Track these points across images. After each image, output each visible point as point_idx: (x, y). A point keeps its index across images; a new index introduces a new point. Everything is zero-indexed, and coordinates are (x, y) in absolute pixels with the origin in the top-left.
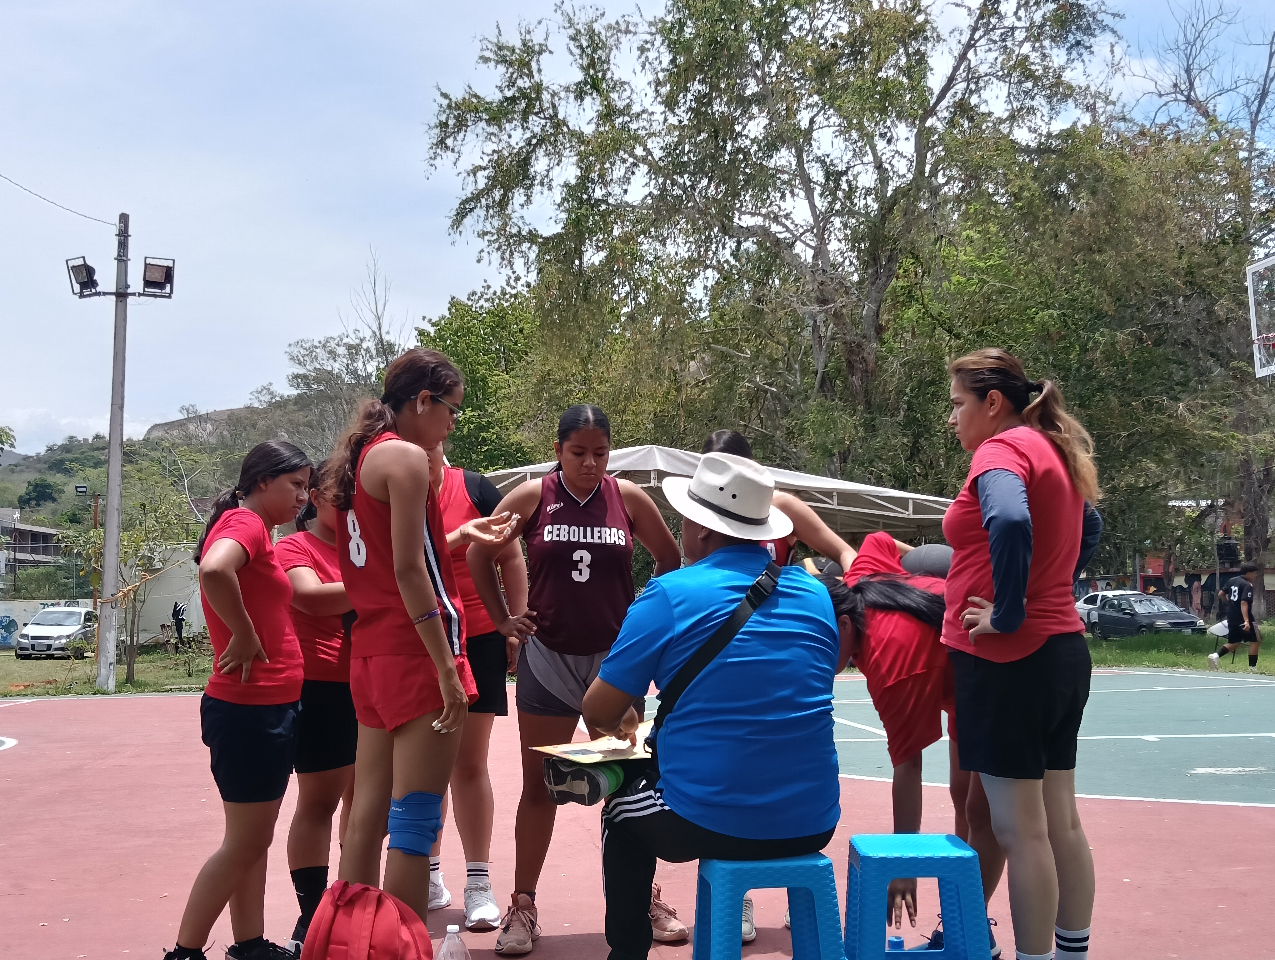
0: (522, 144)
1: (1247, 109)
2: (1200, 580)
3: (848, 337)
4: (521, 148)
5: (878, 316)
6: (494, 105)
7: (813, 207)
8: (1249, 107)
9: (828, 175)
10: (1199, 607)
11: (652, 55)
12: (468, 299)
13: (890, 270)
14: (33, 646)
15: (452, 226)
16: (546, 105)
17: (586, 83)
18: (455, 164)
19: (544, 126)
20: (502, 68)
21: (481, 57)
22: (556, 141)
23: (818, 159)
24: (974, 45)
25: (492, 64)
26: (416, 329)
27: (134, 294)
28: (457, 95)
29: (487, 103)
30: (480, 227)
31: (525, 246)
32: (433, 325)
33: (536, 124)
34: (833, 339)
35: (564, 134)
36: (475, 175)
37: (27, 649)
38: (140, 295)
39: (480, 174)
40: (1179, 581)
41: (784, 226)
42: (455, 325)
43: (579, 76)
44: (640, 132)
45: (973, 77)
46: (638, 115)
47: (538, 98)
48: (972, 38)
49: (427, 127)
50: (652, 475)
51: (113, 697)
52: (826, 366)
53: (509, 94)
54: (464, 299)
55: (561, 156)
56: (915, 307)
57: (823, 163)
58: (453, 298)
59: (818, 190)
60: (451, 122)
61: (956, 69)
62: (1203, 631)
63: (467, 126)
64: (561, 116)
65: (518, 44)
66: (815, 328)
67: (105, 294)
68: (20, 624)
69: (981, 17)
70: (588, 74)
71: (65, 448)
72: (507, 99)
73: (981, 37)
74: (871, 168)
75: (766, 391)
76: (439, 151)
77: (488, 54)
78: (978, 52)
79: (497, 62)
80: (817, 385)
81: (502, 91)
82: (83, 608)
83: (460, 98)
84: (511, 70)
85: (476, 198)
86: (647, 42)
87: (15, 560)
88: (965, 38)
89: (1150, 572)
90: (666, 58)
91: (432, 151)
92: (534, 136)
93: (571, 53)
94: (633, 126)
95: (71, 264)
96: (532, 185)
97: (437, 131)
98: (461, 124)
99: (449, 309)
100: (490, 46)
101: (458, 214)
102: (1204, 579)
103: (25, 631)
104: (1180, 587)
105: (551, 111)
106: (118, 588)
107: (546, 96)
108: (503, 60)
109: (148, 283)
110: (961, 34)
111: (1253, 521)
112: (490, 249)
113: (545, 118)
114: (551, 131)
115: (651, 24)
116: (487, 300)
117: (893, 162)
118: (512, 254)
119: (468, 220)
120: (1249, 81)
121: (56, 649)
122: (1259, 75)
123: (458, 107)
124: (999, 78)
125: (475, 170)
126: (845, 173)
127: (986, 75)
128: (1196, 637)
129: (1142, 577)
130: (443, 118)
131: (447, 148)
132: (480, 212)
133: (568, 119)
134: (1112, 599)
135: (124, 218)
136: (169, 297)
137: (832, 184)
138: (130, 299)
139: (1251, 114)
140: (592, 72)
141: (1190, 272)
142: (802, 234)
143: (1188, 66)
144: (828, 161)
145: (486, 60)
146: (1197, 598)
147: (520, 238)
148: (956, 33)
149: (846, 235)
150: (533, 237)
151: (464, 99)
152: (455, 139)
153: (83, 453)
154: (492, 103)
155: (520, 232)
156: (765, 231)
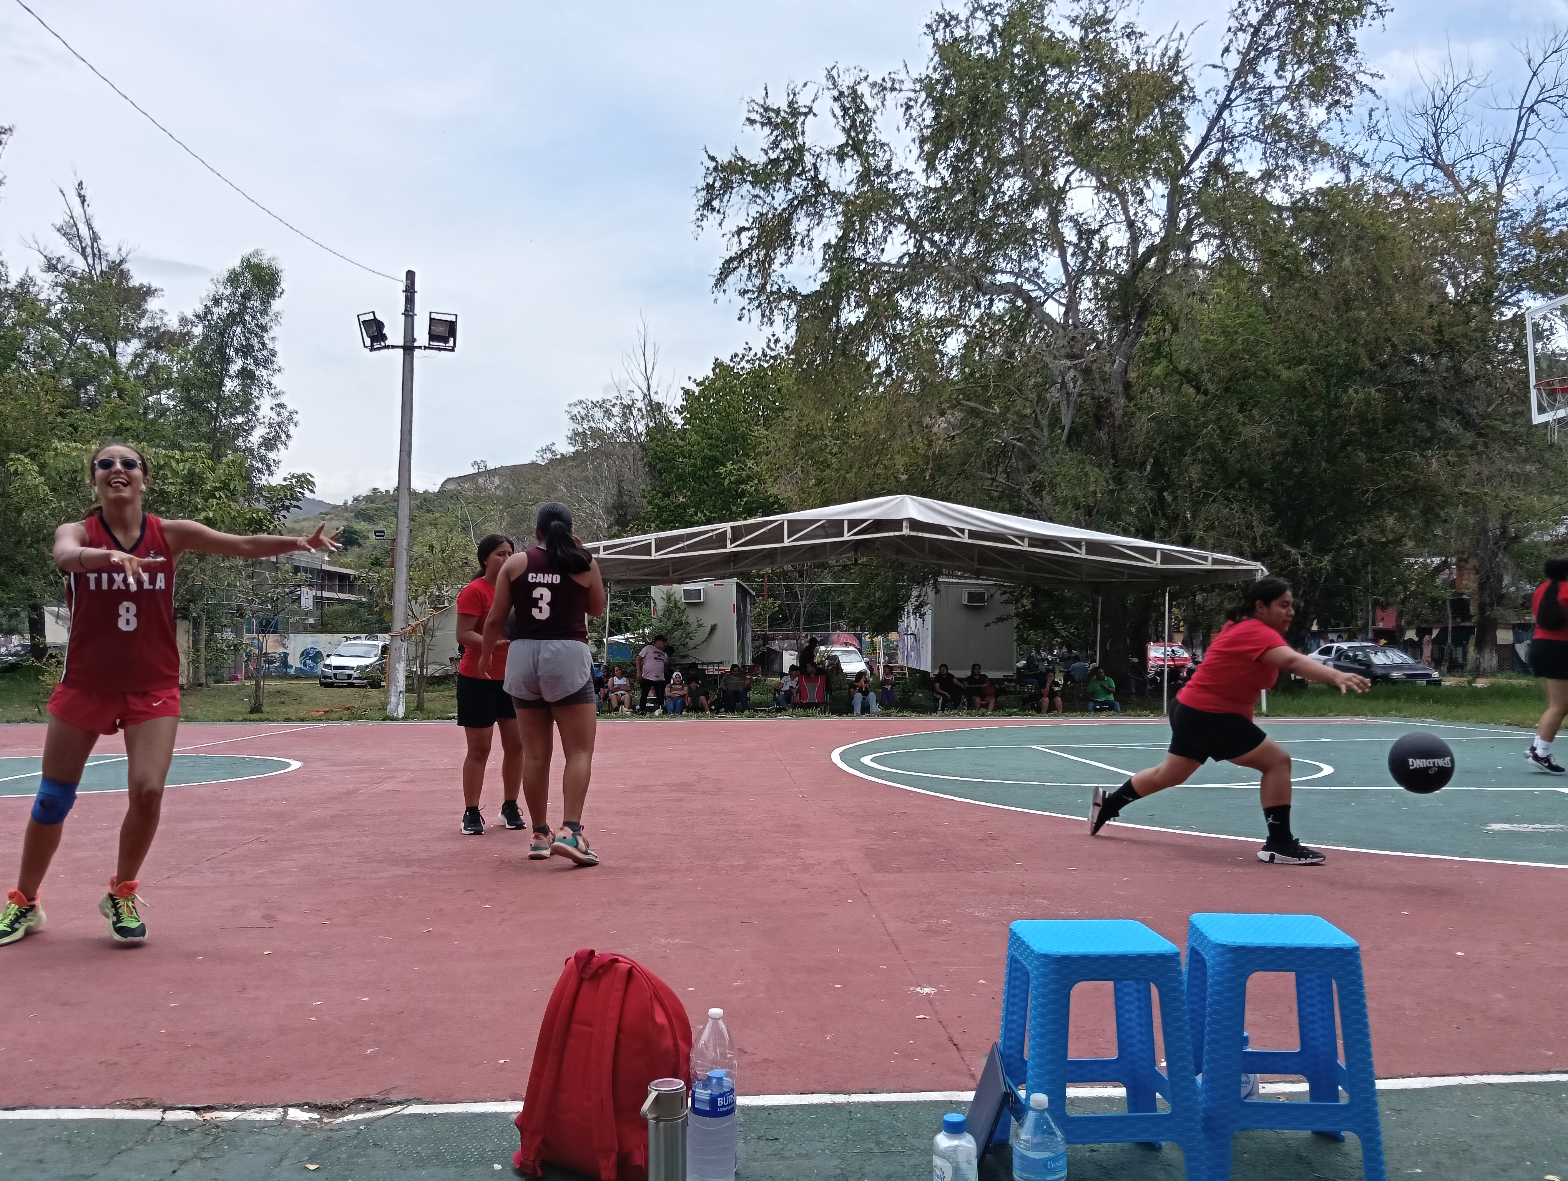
0: (785, 206)
1: (1493, 174)
2: (1431, 634)
3: (1096, 393)
4: (784, 209)
5: (1126, 373)
6: (759, 167)
7: (1065, 264)
8: (1496, 171)
9: (1080, 234)
10: (1429, 659)
11: (914, 112)
12: (731, 360)
13: (1140, 327)
14: (335, 675)
15: (716, 285)
16: (809, 166)
17: (846, 144)
18: (720, 225)
19: (806, 188)
20: (767, 130)
21: (748, 119)
22: (816, 202)
23: (1071, 218)
24: (1229, 105)
25: (758, 126)
26: (683, 388)
27: (420, 347)
28: (724, 157)
29: (751, 165)
30: (742, 286)
31: (784, 304)
32: (698, 385)
33: (798, 184)
34: (1080, 395)
35: (824, 195)
36: (739, 236)
37: (330, 678)
38: (425, 348)
39: (745, 235)
40: (1411, 635)
41: (1036, 284)
42: (719, 384)
43: (842, 139)
44: (898, 192)
45: (1227, 137)
46: (897, 175)
47: (801, 159)
48: (1228, 97)
49: (694, 190)
50: (905, 524)
51: (400, 723)
52: (1073, 422)
53: (773, 156)
54: (726, 360)
55: (821, 216)
56: (1164, 363)
57: (1076, 223)
58: (717, 359)
59: (1070, 250)
60: (718, 184)
61: (1210, 129)
62: (1437, 683)
63: (732, 188)
64: (821, 178)
65: (784, 106)
66: (1064, 384)
67: (393, 347)
68: (325, 655)
69: (1238, 77)
70: (849, 136)
71: (368, 499)
72: (771, 161)
73: (1237, 97)
74: (1124, 227)
75: (1014, 446)
76: (705, 212)
77: (754, 116)
78: (1234, 113)
79: (763, 124)
80: (1064, 438)
81: (767, 154)
82: (382, 640)
83: (725, 162)
84: (775, 133)
85: (740, 257)
86: (910, 99)
87: (322, 598)
88: (1220, 99)
89: (1381, 625)
90: (929, 114)
91: (699, 213)
92: (796, 198)
93: (834, 116)
94: (891, 186)
95: (362, 318)
96: (793, 245)
97: (704, 193)
98: (727, 186)
99: (713, 370)
100: (756, 108)
101: (721, 273)
102: (1435, 633)
103: (328, 662)
104: (1411, 640)
105: (812, 172)
106: (407, 622)
107: (808, 159)
108: (769, 122)
109: (432, 337)
110: (1217, 94)
111: (1488, 578)
112: (751, 307)
113: (806, 179)
114: (813, 192)
115: (915, 81)
116: (748, 361)
117: (1146, 221)
118: (772, 312)
119: (731, 279)
120: (1498, 144)
121: (356, 678)
122: (1507, 140)
123: (724, 169)
124: (1254, 138)
125: (741, 230)
126: (1097, 231)
127: (1241, 135)
128: (1432, 688)
129: (1373, 630)
130: (710, 180)
131: (713, 209)
132: (743, 271)
133: (829, 180)
134: (1346, 651)
135: (410, 275)
136: (453, 350)
137: (1083, 244)
138: (417, 353)
139: (1497, 178)
140: (853, 134)
141: (1439, 330)
142: (1053, 293)
143: (1437, 130)
144: (1081, 220)
145: (752, 122)
146: (1427, 651)
147: (779, 296)
148: (1212, 93)
149: (1096, 295)
150: (792, 295)
151: (730, 162)
152: (721, 201)
153: (385, 503)
154: (756, 165)
155: (779, 289)
156: (1018, 291)
